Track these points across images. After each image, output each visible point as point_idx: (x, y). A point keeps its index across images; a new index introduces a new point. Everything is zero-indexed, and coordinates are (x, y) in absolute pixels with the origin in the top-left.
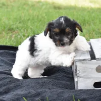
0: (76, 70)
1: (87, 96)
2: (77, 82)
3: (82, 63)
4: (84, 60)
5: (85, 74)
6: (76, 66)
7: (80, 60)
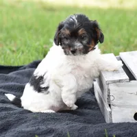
0: (109, 96)
1: (122, 132)
2: (111, 113)
3: (118, 86)
4: (120, 81)
5: (121, 101)
6: (109, 90)
7: (114, 82)
